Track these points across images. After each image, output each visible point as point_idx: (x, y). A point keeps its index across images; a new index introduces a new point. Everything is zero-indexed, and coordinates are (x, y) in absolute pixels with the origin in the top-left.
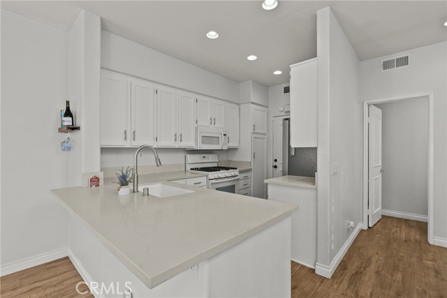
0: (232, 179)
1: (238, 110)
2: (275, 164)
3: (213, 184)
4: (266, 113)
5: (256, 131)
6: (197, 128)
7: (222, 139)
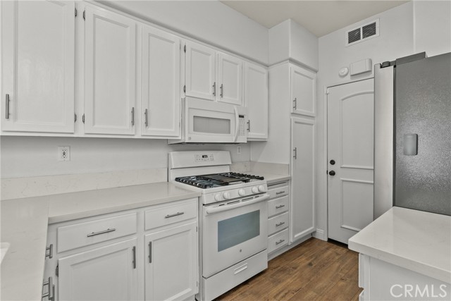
0: (255, 200)
1: (265, 76)
2: (331, 168)
3: (210, 214)
4: (314, 81)
5: (299, 110)
6: (184, 101)
7: (236, 123)
